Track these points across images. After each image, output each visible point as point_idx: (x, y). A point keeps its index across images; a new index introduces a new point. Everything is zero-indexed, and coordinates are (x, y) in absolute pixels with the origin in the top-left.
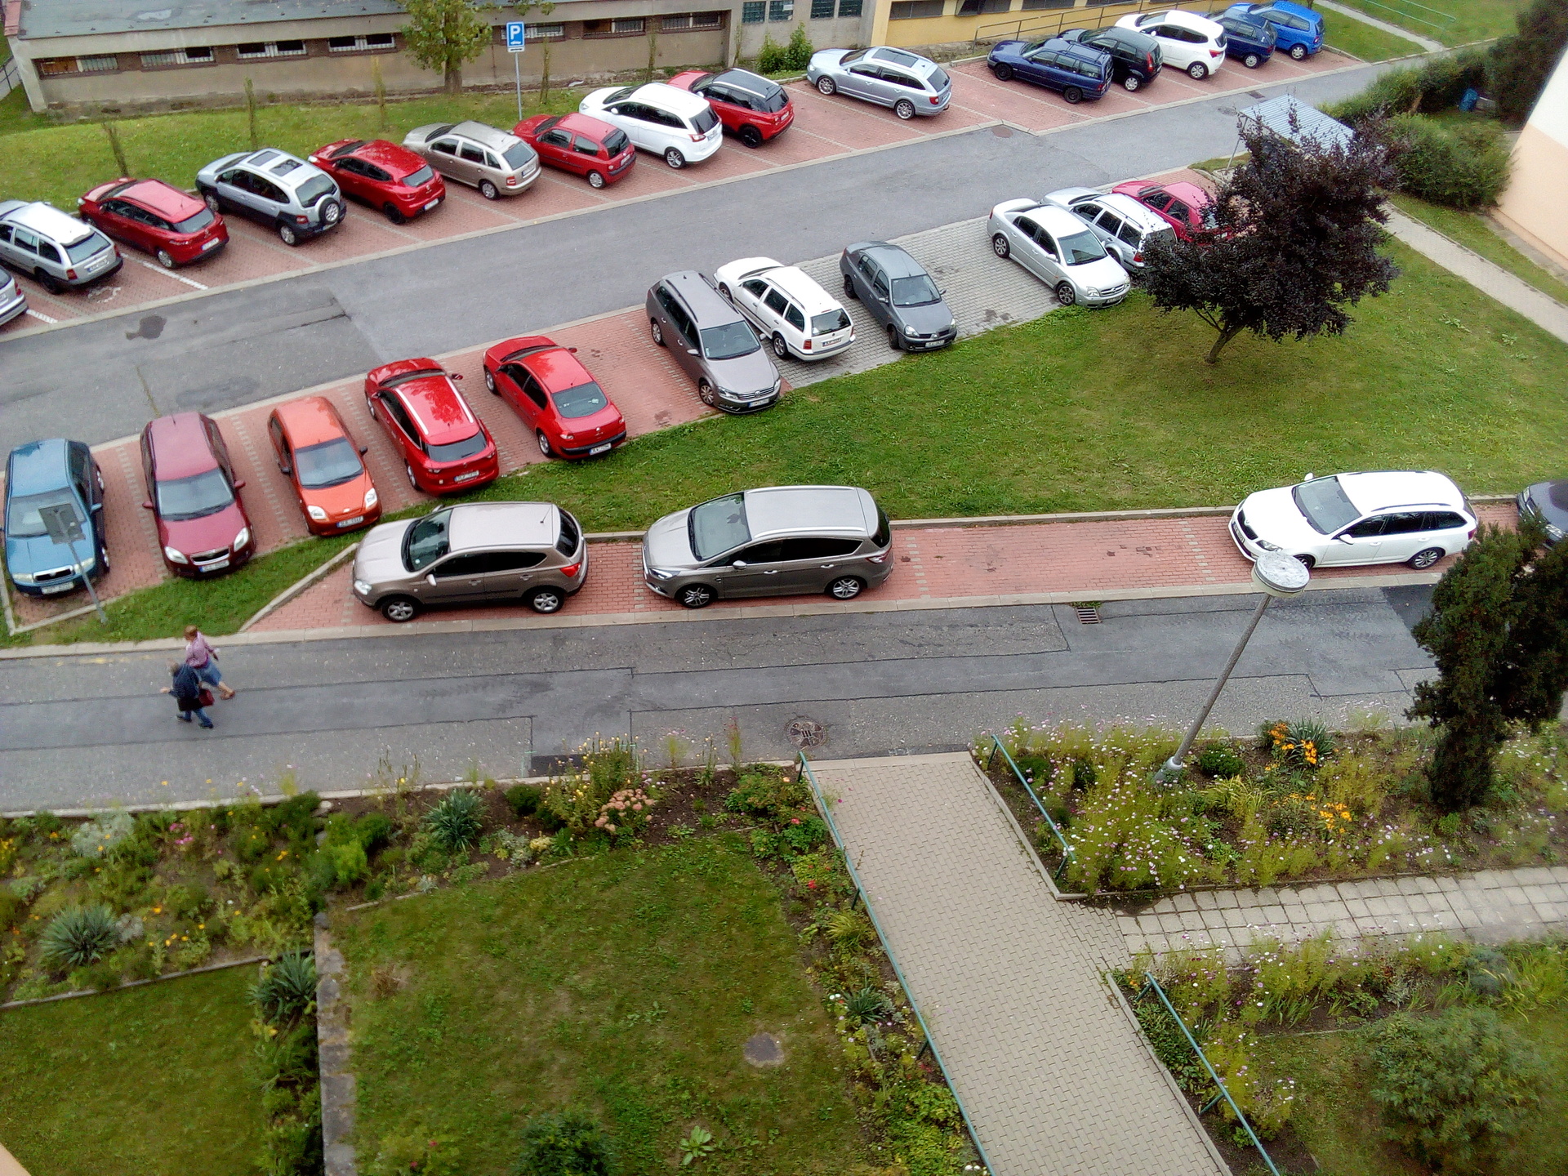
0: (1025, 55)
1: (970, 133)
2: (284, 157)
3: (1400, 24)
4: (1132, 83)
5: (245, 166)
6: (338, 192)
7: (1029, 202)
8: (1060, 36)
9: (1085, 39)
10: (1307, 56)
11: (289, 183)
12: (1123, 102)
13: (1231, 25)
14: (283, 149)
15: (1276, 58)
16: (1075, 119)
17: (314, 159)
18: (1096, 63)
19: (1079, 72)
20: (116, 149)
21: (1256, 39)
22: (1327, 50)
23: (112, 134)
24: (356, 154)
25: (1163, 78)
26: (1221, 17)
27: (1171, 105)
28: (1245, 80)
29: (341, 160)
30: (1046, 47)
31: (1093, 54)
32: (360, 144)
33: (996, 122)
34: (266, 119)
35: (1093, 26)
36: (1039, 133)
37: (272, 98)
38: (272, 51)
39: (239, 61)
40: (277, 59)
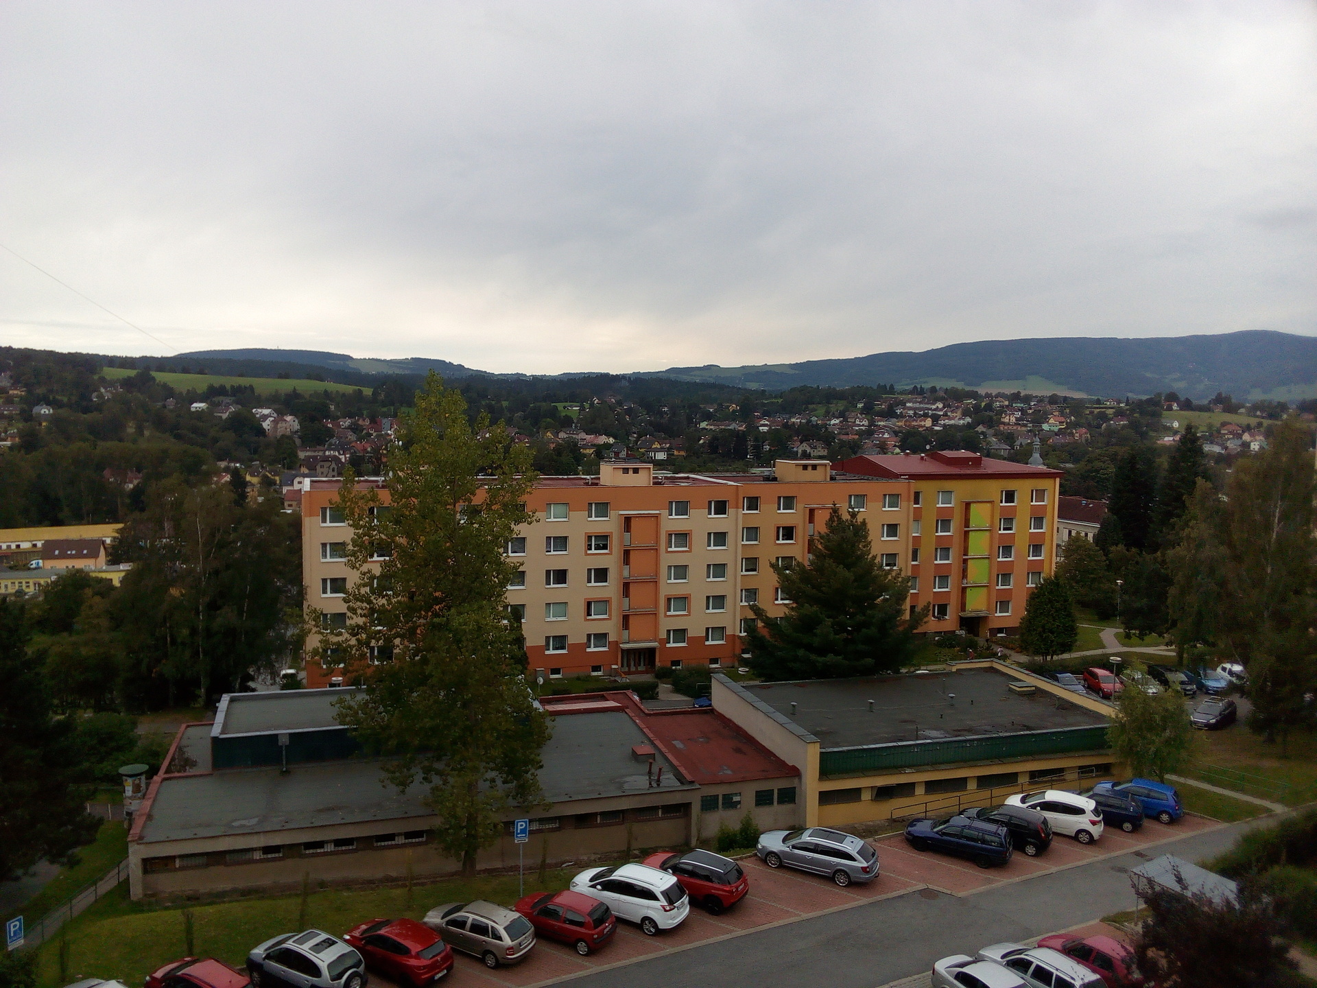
0: (935, 830)
1: (901, 897)
2: (323, 936)
3: (1243, 791)
4: (1031, 850)
5: (290, 945)
6: (363, 966)
7: (966, 958)
8: (961, 813)
9: (982, 815)
10: (1174, 820)
11: (323, 960)
12: (1028, 868)
13: (1102, 799)
14: (324, 930)
15: (1146, 823)
16: (990, 881)
17: (348, 938)
18: (996, 834)
19: (984, 841)
20: (189, 931)
21: (1126, 809)
22: (1188, 814)
23: (189, 918)
24: (382, 932)
25: (1055, 844)
26: (1091, 793)
27: (1069, 866)
28: (1126, 845)
29: (369, 937)
30: (951, 822)
31: (992, 827)
32: (387, 923)
33: (921, 886)
34: (315, 903)
35: (987, 804)
36: (960, 895)
37: (322, 884)
38: (330, 848)
39: (302, 856)
40: (331, 853)
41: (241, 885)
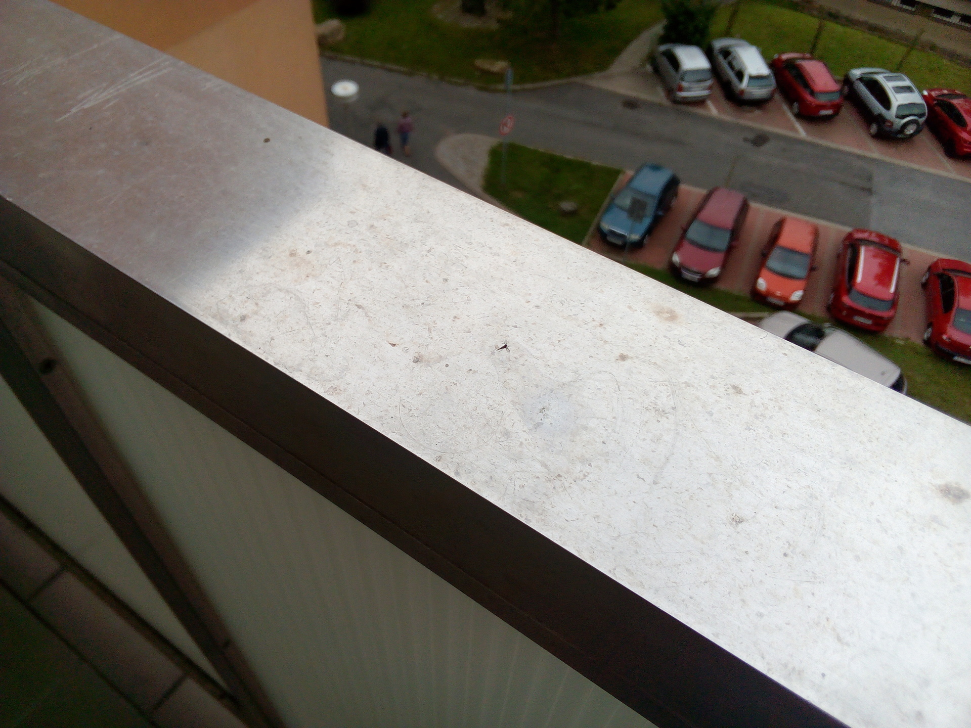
2: (907, 83)
5: (880, 78)
6: (923, 119)
11: (898, 100)
17: (926, 93)
20: (817, 37)
23: (820, 30)
24: (955, 102)
29: (942, 101)
32: (958, 96)
37: (933, 47)
38: (955, 20)
39: (929, 17)
41: (872, 21)
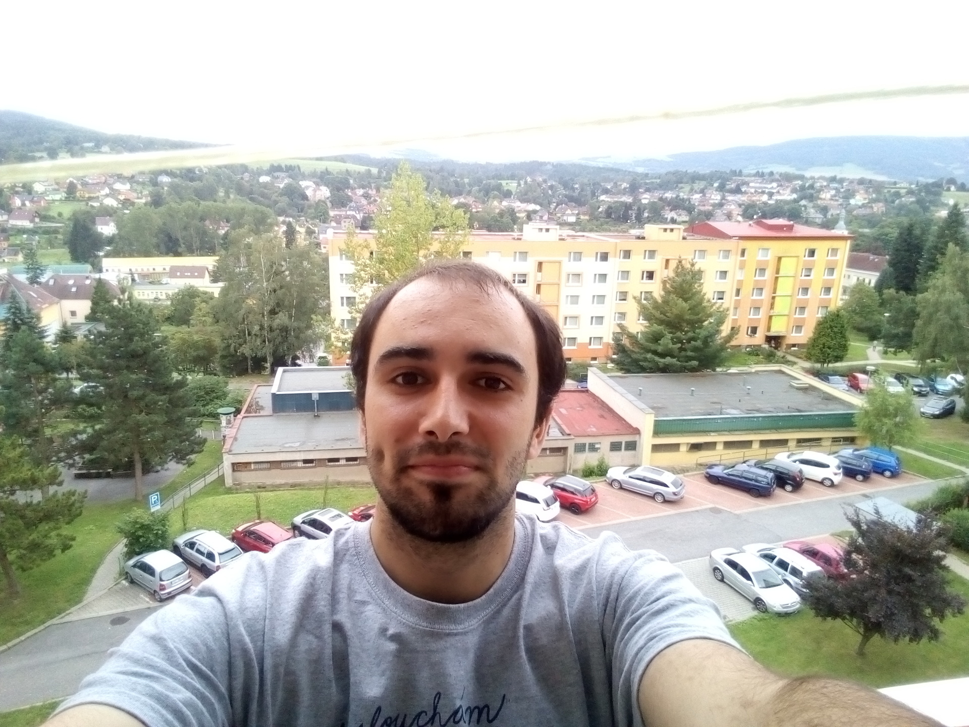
0: (725, 471)
1: (697, 511)
2: (336, 512)
3: (948, 459)
4: (789, 488)
5: (317, 516)
7: (734, 551)
8: (744, 462)
9: (759, 465)
10: (894, 475)
11: (335, 525)
12: (784, 498)
13: (844, 459)
14: (336, 508)
15: (874, 476)
16: (758, 505)
17: (350, 514)
18: (765, 477)
19: (756, 481)
20: (258, 506)
21: (859, 466)
22: (905, 472)
25: (807, 485)
26: (836, 455)
27: (814, 500)
28: (857, 488)
30: (736, 468)
31: (763, 472)
33: (711, 506)
34: (332, 494)
35: (762, 458)
36: (737, 512)
37: (339, 483)
38: (343, 462)
39: (326, 466)
40: (344, 465)
41: (291, 481)
